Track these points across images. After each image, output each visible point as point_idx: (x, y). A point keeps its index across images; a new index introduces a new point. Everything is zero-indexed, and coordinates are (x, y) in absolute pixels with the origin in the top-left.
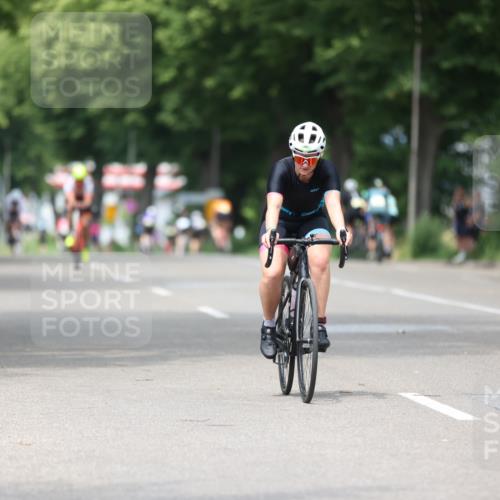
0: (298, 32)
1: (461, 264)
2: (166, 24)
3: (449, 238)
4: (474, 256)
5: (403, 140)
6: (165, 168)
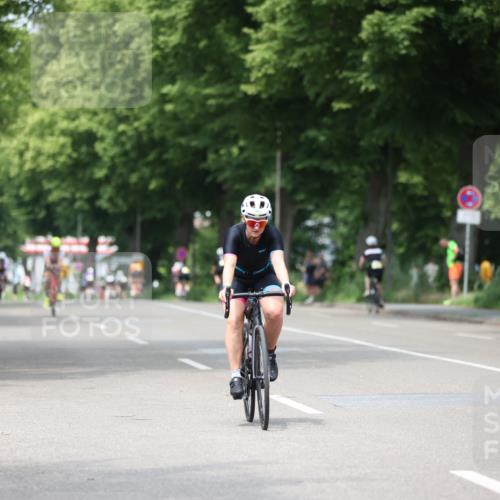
0: (194, 143)
1: (310, 305)
2: (102, 139)
4: (320, 299)
6: (102, 239)
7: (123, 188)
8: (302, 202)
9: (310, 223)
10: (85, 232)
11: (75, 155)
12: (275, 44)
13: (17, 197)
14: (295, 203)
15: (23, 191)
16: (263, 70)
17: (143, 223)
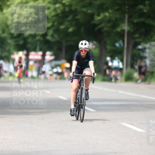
0: (89, 11)
3: (136, 75)
4: (144, 81)
5: (122, 45)
6: (48, 53)
8: (137, 38)
9: (140, 47)
10: (40, 50)
14: (135, 38)
17: (66, 47)
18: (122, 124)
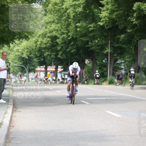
7: (65, 52)
8: (116, 56)
9: (118, 62)
11: (52, 43)
12: (108, 11)
13: (35, 55)
14: (114, 57)
15: (36, 53)
16: (105, 19)
18: (107, 112)
